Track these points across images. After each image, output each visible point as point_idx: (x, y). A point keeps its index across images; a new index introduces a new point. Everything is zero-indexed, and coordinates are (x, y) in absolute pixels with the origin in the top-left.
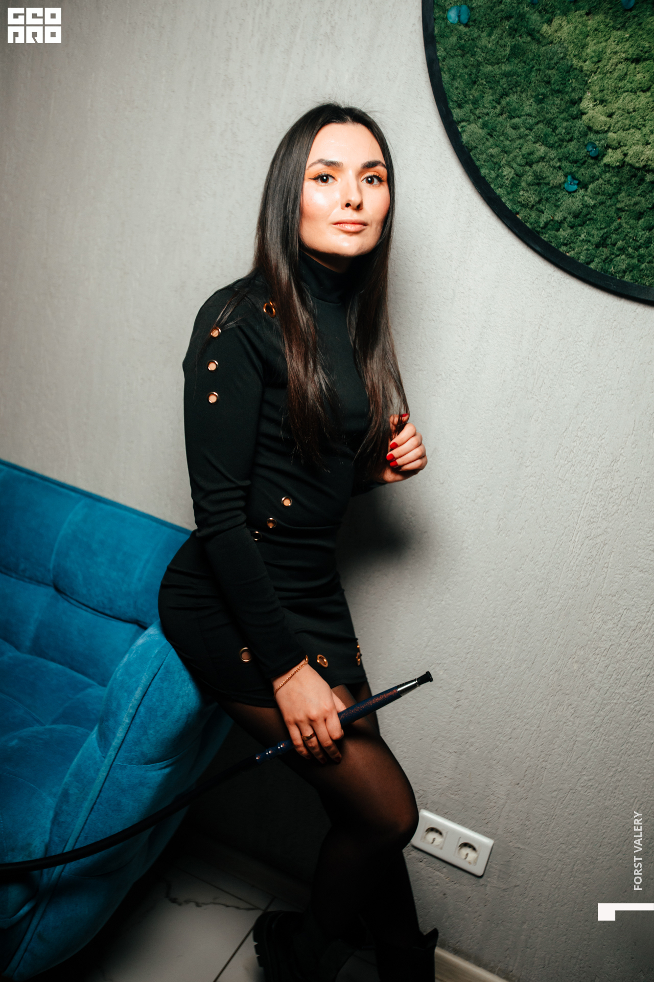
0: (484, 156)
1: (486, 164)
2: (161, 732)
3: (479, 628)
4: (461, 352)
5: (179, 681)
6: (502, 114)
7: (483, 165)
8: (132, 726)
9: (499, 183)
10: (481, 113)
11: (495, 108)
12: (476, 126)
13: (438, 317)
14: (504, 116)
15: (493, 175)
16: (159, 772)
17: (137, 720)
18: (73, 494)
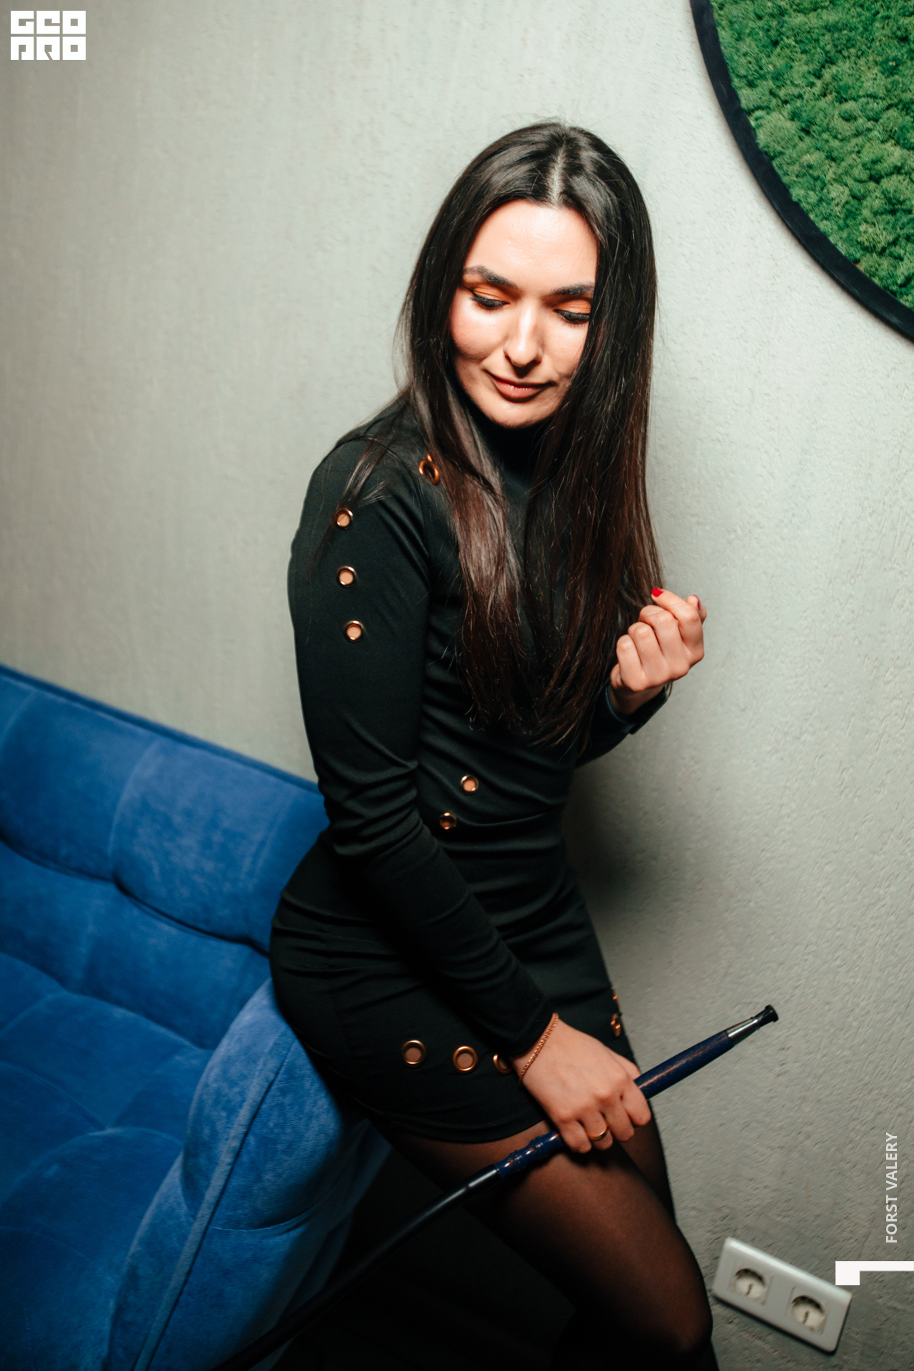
0: (796, 168)
1: (800, 180)
2: (284, 1176)
3: (813, 948)
4: (768, 492)
5: (312, 1092)
6: (825, 95)
7: (795, 181)
8: (236, 1168)
9: (824, 212)
10: (789, 94)
11: (812, 85)
12: (781, 117)
13: (727, 435)
14: (829, 98)
15: (813, 197)
16: (285, 1237)
17: (245, 1158)
18: (140, 730)
